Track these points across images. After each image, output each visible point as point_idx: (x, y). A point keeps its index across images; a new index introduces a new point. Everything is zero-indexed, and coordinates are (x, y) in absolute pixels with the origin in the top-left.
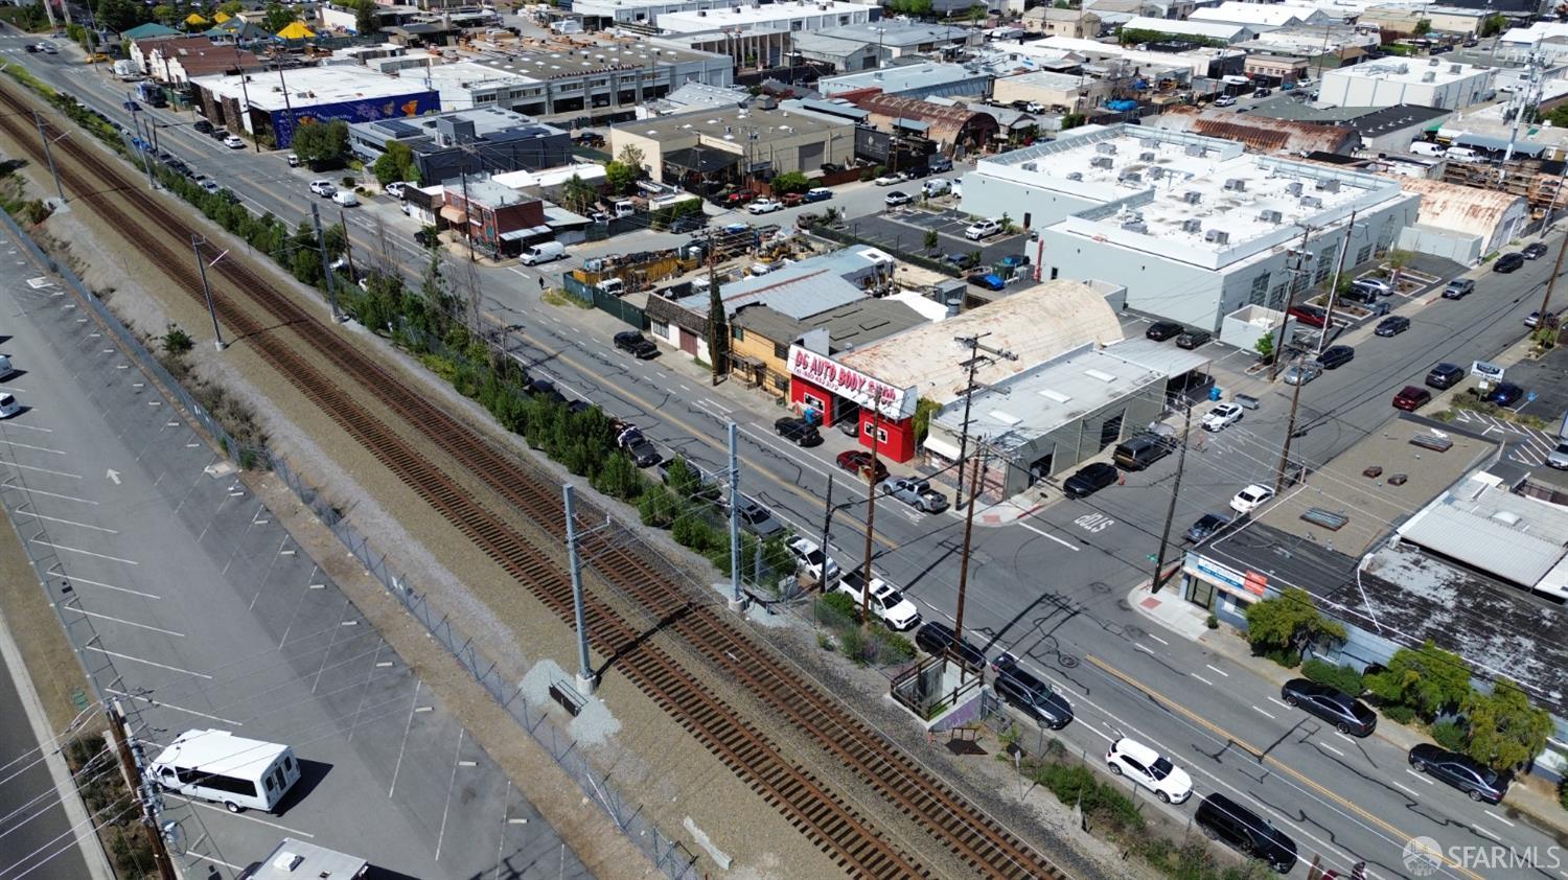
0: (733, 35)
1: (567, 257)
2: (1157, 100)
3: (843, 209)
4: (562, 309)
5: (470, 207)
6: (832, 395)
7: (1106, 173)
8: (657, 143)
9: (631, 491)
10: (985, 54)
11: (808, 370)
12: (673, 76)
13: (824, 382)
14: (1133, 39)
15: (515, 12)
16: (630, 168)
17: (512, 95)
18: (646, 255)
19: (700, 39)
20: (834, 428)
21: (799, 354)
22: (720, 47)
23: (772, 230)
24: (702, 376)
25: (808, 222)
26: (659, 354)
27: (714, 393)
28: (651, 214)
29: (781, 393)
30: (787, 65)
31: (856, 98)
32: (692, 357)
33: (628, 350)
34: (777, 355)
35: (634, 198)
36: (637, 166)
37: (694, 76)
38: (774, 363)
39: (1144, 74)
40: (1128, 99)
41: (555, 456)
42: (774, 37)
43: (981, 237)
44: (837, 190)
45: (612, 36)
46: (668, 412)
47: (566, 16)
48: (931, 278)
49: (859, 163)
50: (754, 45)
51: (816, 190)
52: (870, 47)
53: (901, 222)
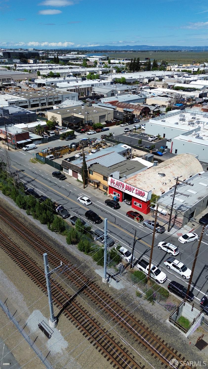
0: (77, 87)
1: (37, 148)
2: (188, 104)
3: (114, 133)
4: (36, 164)
5: (8, 134)
6: (122, 192)
7: (184, 122)
8: (61, 115)
9: (62, 229)
10: (143, 92)
11: (115, 185)
12: (62, 98)
13: (121, 189)
14: (177, 89)
15: (20, 82)
16: (53, 122)
17: (19, 103)
18: (60, 148)
19: (69, 88)
20: (123, 202)
21: (112, 180)
22: (74, 91)
23: (95, 139)
24: (80, 185)
25: (104, 137)
26: (66, 178)
27: (84, 191)
28: (60, 135)
29: (106, 191)
30: (91, 95)
31: (113, 103)
32: (76, 179)
33: (57, 177)
34: (104, 179)
35: (55, 131)
36: (55, 122)
37: (68, 98)
38: (103, 182)
39: (183, 97)
40: (181, 103)
41: (36, 217)
42: (88, 88)
43: (152, 140)
44: (110, 128)
45: (45, 88)
46: (71, 198)
47: (33, 83)
48: (143, 153)
49: (115, 120)
50: (83, 90)
51: (105, 128)
52: (113, 91)
53: (129, 136)
